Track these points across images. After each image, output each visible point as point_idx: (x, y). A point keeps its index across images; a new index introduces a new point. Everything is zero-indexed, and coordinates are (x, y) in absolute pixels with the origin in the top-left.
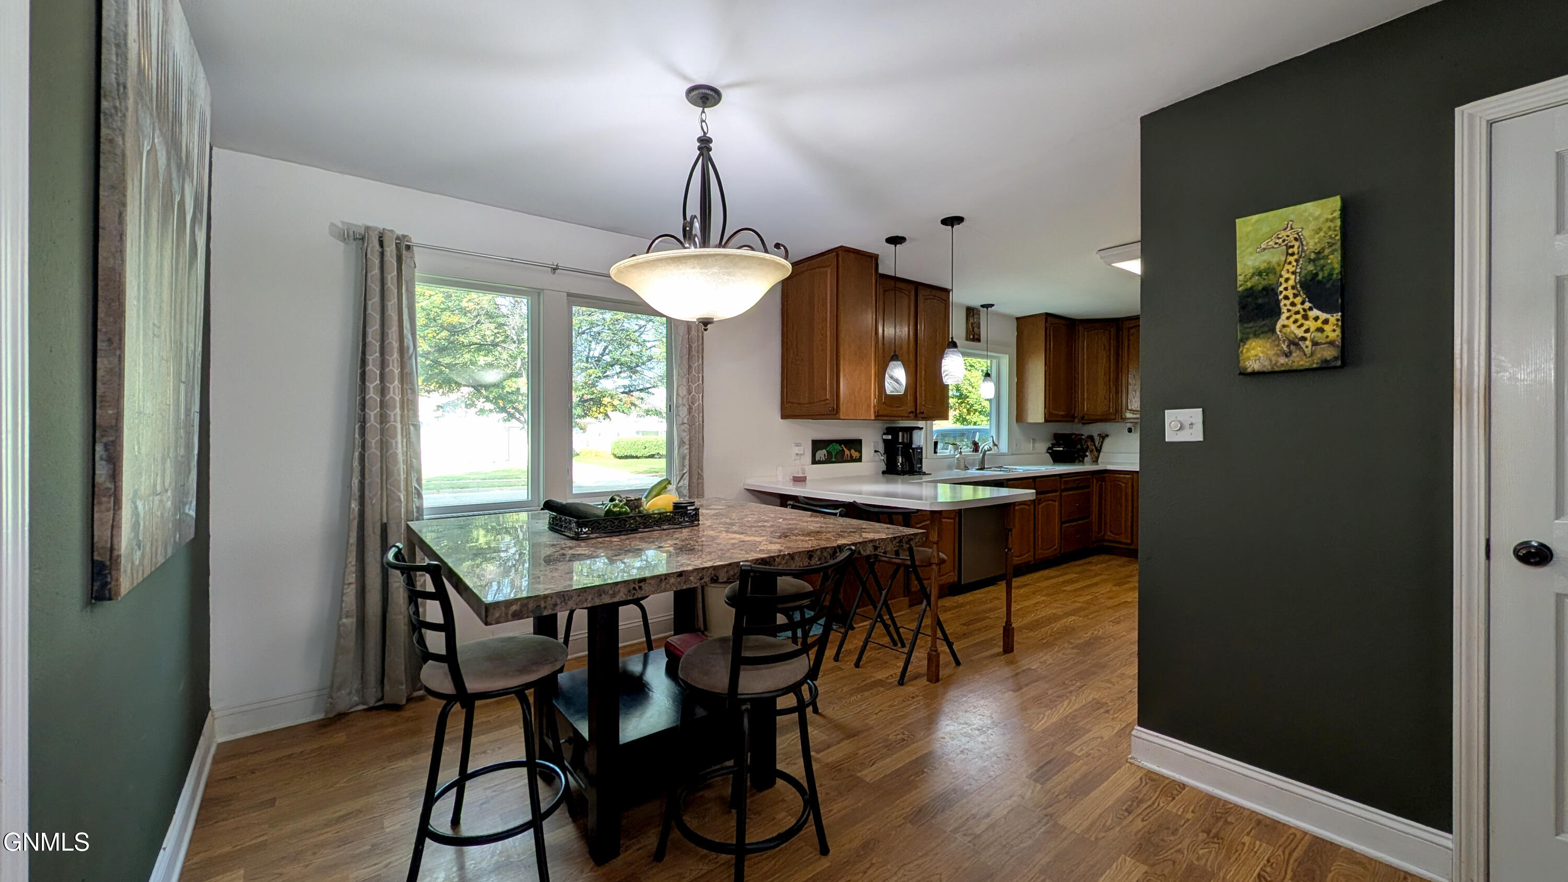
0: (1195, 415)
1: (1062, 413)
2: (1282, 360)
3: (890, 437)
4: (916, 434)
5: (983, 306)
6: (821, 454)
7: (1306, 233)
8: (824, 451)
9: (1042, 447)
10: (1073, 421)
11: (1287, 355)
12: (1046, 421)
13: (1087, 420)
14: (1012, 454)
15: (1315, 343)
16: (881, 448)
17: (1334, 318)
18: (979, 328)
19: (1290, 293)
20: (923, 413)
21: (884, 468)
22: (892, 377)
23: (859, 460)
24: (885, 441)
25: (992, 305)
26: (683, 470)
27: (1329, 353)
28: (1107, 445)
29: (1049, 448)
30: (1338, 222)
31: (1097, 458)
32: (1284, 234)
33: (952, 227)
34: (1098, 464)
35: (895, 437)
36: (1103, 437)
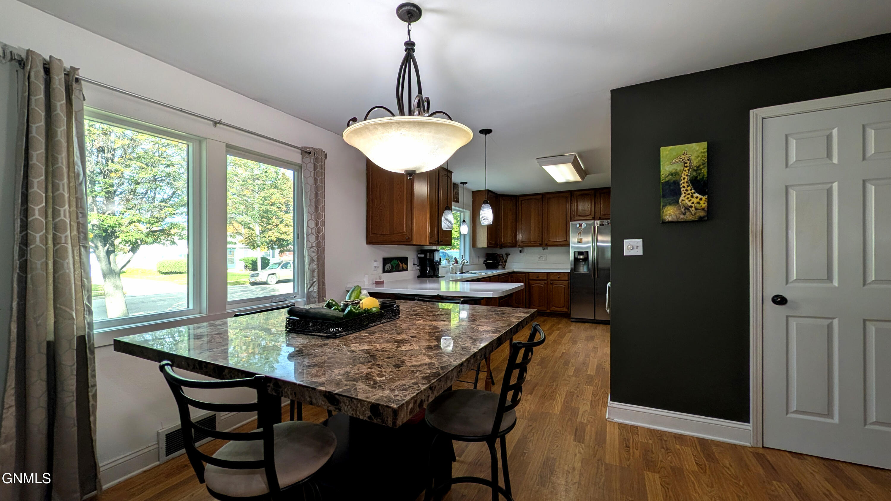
0: (639, 242)
1: (494, 242)
2: (682, 216)
3: (423, 256)
4: (436, 254)
5: (461, 183)
6: (388, 267)
7: (693, 158)
8: (389, 265)
9: (482, 260)
10: (497, 247)
11: (684, 214)
12: (488, 247)
13: (502, 246)
14: (471, 265)
15: (696, 209)
16: (416, 262)
17: (704, 198)
18: (458, 195)
19: (685, 185)
20: (442, 241)
21: (418, 273)
22: (447, 220)
23: (406, 270)
24: (419, 258)
25: (466, 183)
26: (313, 280)
27: (702, 214)
28: (510, 259)
29: (485, 261)
30: (706, 154)
31: (505, 266)
32: (683, 157)
33: (486, 135)
34: (505, 269)
35: (426, 256)
36: (508, 255)
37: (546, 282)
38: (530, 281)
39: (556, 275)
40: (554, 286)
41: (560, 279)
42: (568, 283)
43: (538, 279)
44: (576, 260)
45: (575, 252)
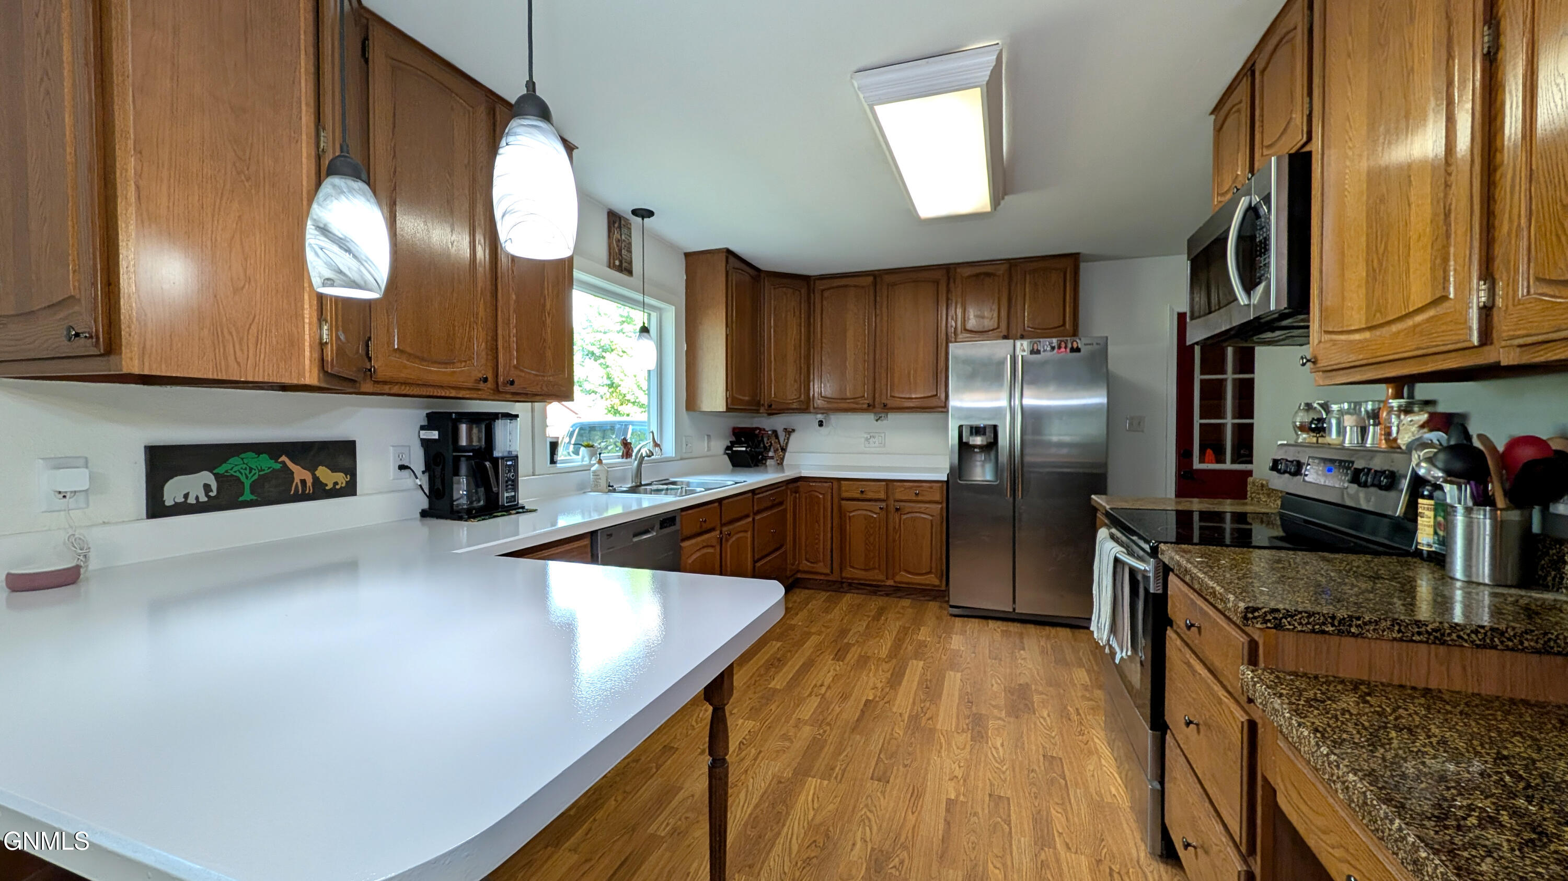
1: (747, 398)
3: (435, 435)
4: (500, 428)
5: (635, 212)
9: (719, 446)
10: (757, 411)
12: (729, 409)
13: (772, 411)
14: (681, 459)
16: (418, 461)
18: (630, 251)
20: (512, 383)
21: (424, 503)
22: (324, 230)
23: (350, 489)
24: (425, 443)
25: (650, 214)
28: (794, 443)
29: (728, 448)
31: (782, 459)
34: (783, 470)
35: (451, 435)
36: (789, 432)
37: (883, 505)
38: (843, 502)
39: (911, 488)
40: (904, 517)
41: (920, 498)
42: (942, 508)
43: (864, 496)
44: (964, 448)
45: (961, 427)
